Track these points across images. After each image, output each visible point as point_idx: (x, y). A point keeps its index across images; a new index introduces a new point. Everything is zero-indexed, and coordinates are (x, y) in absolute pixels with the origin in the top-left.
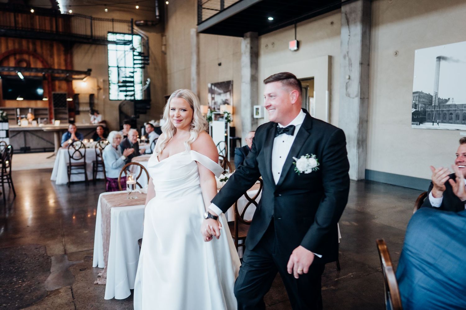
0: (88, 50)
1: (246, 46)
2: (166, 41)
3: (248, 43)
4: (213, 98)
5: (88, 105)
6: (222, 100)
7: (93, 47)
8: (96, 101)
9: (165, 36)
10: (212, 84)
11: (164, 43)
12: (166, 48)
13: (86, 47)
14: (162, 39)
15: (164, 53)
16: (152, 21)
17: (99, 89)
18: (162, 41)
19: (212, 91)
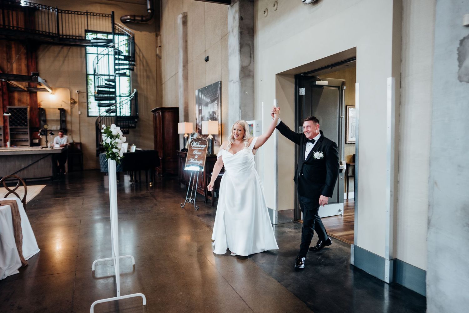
0: (59, 53)
1: (234, 18)
2: (161, 42)
3: (236, 12)
4: (200, 111)
5: (59, 123)
6: (209, 112)
7: (65, 49)
8: (69, 118)
9: (161, 35)
10: (199, 91)
11: (159, 45)
12: (160, 51)
13: (57, 49)
14: (157, 39)
15: (159, 57)
16: (142, 17)
17: (73, 102)
18: (156, 43)
19: (199, 102)
